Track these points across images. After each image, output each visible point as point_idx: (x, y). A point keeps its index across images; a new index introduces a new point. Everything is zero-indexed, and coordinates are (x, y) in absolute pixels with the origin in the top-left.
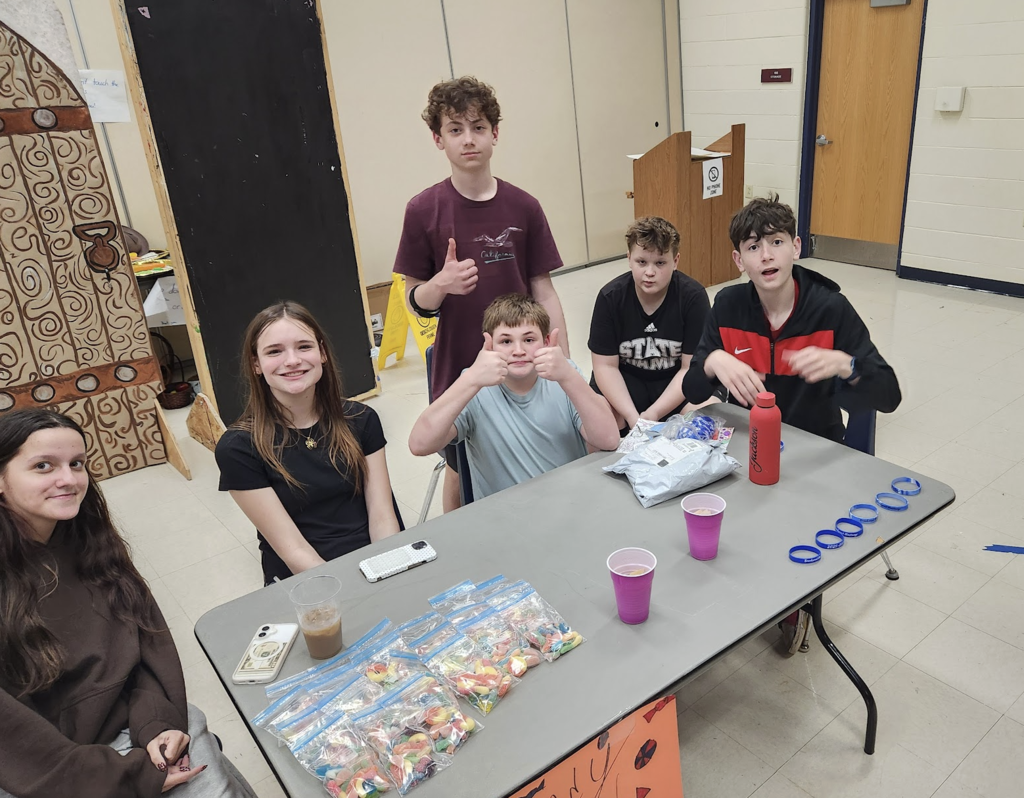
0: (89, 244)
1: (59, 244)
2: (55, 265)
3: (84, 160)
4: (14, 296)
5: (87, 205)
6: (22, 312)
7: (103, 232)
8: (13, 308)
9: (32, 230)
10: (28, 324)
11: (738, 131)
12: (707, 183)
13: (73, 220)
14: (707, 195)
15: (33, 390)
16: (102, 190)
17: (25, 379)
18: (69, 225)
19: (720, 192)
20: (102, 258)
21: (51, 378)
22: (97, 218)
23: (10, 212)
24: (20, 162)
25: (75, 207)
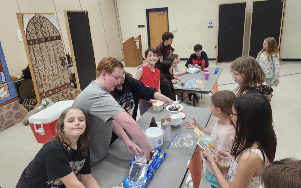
0: (62, 61)
1: (58, 61)
2: (58, 65)
3: (60, 45)
4: (53, 71)
5: (61, 54)
6: (54, 74)
7: (63, 59)
8: (53, 74)
9: (55, 59)
10: (54, 76)
11: (140, 36)
12: (137, 46)
14: (137, 48)
16: (63, 51)
17: (54, 88)
18: (59, 58)
19: (139, 48)
20: (63, 64)
21: (58, 87)
22: (63, 56)
23: (52, 55)
24: (53, 46)
25: (60, 54)
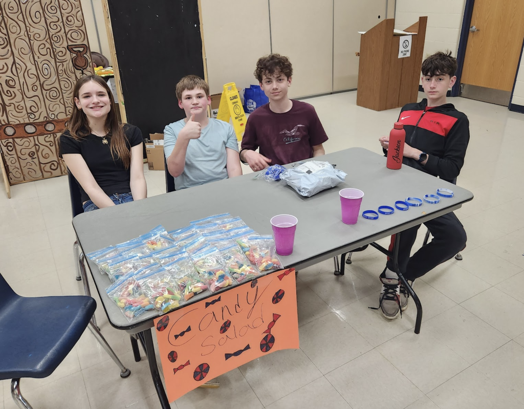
0: (74, 55)
1: (60, 54)
2: (58, 64)
3: (74, 12)
4: (38, 78)
5: (74, 35)
6: (42, 86)
7: (81, 49)
8: (38, 84)
9: (48, 46)
10: (44, 92)
11: (423, 21)
12: (401, 49)
13: (67, 43)
14: (400, 56)
15: (45, 125)
16: (83, 28)
17: (41, 119)
18: (65, 45)
19: (408, 55)
20: (80, 63)
21: (54, 120)
22: (79, 42)
23: (38, 36)
24: (44, 10)
25: (69, 36)
